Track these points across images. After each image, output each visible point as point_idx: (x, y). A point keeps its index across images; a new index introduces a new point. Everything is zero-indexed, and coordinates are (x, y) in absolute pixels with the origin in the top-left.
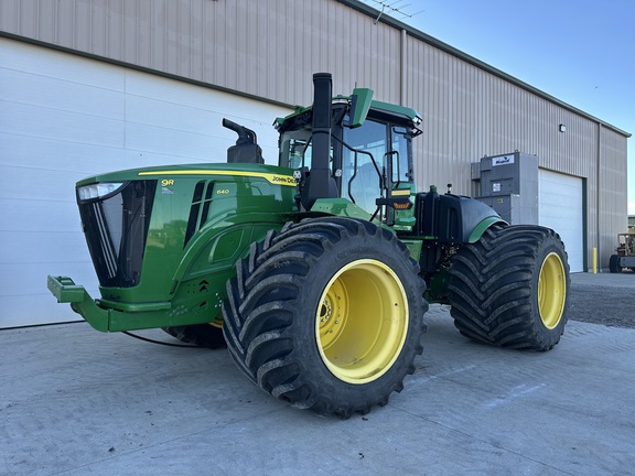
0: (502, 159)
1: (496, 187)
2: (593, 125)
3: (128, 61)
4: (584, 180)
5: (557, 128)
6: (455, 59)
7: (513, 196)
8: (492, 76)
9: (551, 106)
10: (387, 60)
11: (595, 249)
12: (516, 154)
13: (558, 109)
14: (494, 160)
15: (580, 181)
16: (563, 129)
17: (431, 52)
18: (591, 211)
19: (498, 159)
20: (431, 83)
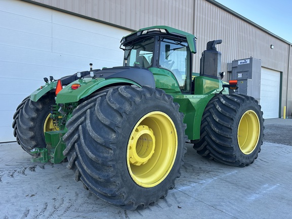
0: (243, 61)
1: (240, 76)
2: (287, 46)
3: (53, 6)
4: (281, 73)
5: (270, 47)
6: (221, 10)
7: (248, 80)
8: (239, 19)
9: (267, 35)
10: (187, 9)
11: (285, 107)
12: (251, 59)
13: (270, 37)
14: (239, 62)
15: (280, 73)
16: (272, 47)
17: (209, 6)
18: (284, 88)
19: (241, 61)
20: (209, 22)
